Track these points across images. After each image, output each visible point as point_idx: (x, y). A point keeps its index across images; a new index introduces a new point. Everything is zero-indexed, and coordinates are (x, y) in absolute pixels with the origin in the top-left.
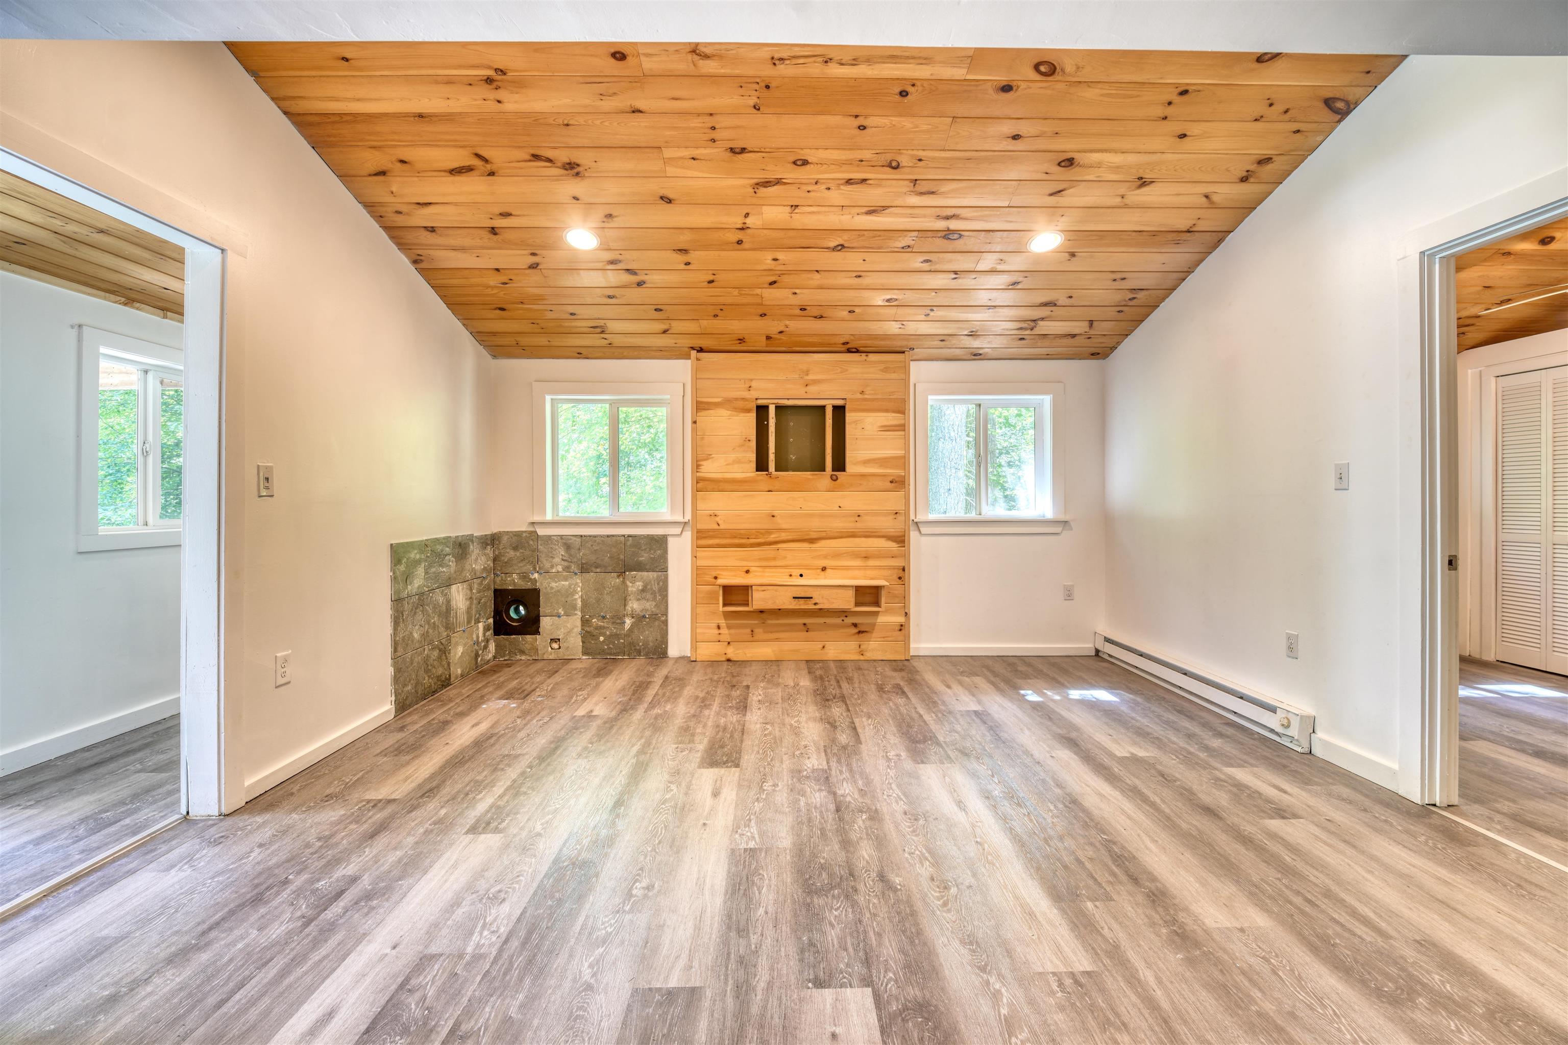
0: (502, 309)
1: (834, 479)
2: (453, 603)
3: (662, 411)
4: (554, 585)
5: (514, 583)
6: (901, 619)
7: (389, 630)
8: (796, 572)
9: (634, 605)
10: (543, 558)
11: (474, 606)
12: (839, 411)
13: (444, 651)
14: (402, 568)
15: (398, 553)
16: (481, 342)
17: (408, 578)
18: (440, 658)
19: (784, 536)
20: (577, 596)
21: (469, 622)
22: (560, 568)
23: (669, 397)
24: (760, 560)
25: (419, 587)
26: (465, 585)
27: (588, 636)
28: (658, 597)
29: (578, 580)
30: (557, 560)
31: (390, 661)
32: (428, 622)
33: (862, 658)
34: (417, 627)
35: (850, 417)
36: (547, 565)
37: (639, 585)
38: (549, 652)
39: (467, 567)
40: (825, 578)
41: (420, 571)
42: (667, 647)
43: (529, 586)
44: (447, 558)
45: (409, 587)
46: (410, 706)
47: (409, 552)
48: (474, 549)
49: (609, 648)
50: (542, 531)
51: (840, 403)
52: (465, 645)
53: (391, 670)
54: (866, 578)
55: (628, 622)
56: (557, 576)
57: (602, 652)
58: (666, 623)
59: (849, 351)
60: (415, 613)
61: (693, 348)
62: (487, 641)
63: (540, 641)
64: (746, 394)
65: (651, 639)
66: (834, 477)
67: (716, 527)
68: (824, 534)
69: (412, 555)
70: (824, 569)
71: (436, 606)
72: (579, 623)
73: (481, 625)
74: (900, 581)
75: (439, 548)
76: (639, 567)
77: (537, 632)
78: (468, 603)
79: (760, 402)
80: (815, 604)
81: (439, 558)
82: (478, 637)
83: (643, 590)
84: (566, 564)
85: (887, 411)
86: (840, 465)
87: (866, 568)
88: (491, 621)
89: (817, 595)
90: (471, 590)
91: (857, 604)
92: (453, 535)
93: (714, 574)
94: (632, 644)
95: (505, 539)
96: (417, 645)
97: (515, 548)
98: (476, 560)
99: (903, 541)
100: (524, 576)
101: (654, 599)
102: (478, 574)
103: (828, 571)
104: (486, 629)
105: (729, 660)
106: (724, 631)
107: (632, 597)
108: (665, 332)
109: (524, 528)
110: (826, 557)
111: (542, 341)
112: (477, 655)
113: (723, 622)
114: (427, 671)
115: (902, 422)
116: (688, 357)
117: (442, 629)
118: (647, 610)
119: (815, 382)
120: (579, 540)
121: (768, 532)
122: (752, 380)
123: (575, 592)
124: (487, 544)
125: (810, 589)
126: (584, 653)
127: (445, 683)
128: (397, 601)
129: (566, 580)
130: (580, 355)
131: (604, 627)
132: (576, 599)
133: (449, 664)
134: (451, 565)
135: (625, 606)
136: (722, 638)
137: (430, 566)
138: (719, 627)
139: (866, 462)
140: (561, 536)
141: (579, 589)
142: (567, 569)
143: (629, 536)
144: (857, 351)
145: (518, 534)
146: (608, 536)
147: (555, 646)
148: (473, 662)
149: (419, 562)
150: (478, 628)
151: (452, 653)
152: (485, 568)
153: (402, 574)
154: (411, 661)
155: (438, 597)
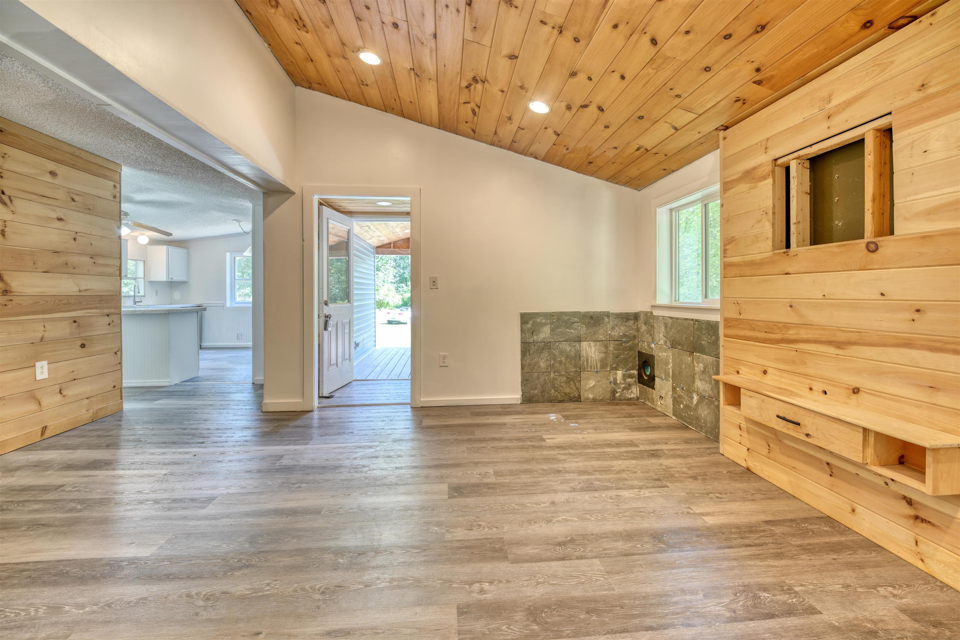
1: (872, 249)
2: (583, 353)
4: (660, 354)
5: (645, 349)
7: (519, 357)
8: (818, 386)
9: (699, 384)
10: (656, 334)
11: (610, 359)
13: (573, 379)
14: (529, 326)
15: (525, 318)
16: (618, 184)
17: (534, 332)
18: (568, 383)
19: (804, 334)
20: (670, 366)
21: (603, 366)
22: (662, 342)
24: (778, 360)
25: (544, 338)
26: (598, 343)
27: (675, 401)
28: (713, 382)
29: (671, 353)
30: (661, 336)
31: (519, 373)
32: (555, 360)
33: (919, 564)
34: (543, 360)
35: (899, 141)
36: (657, 338)
37: (702, 366)
38: (659, 404)
39: (601, 332)
40: (853, 405)
41: (547, 329)
43: (651, 352)
44: (575, 324)
45: (535, 337)
46: (536, 402)
47: (535, 318)
48: (609, 323)
49: (685, 416)
50: (656, 313)
51: (885, 121)
52: (599, 381)
53: (519, 378)
55: (695, 398)
56: (661, 348)
57: (682, 418)
58: (718, 408)
59: (895, 28)
60: (541, 352)
61: (717, 131)
62: (630, 385)
63: (655, 395)
64: (763, 159)
65: (708, 419)
66: (873, 247)
67: (738, 317)
69: (538, 320)
70: (856, 391)
71: (563, 352)
72: (671, 388)
73: (620, 373)
75: (566, 317)
76: (701, 350)
77: (654, 388)
78: (602, 355)
80: (807, 435)
81: (569, 324)
82: (616, 379)
83: (704, 372)
84: (665, 339)
88: (634, 372)
89: (808, 422)
90: (606, 347)
92: (583, 311)
93: (737, 368)
94: (697, 419)
95: (641, 317)
96: (544, 370)
97: (644, 324)
98: (613, 328)
100: (649, 345)
101: (710, 383)
102: (616, 338)
103: (863, 398)
104: (627, 376)
105: (748, 469)
106: (743, 434)
107: (697, 376)
108: (676, 129)
109: (648, 309)
110: (858, 372)
112: (614, 392)
114: (554, 387)
116: (717, 142)
117: (569, 366)
118: (706, 391)
120: (671, 321)
121: (786, 326)
122: (766, 141)
123: (668, 363)
124: (629, 319)
125: (802, 412)
126: (674, 415)
127: (577, 399)
128: (525, 343)
129: (665, 352)
130: (667, 171)
131: (682, 397)
132: (669, 369)
133: (578, 389)
134: (581, 329)
135: (694, 382)
136: (743, 441)
137: (557, 327)
138: (740, 429)
140: (663, 317)
141: (671, 361)
142: (665, 343)
143: (696, 320)
145: (645, 314)
146: (687, 319)
147: (662, 402)
148: (610, 395)
149: (546, 324)
150: (616, 374)
151: (583, 383)
152: (624, 335)
153: (529, 329)
154: (538, 378)
155: (566, 347)
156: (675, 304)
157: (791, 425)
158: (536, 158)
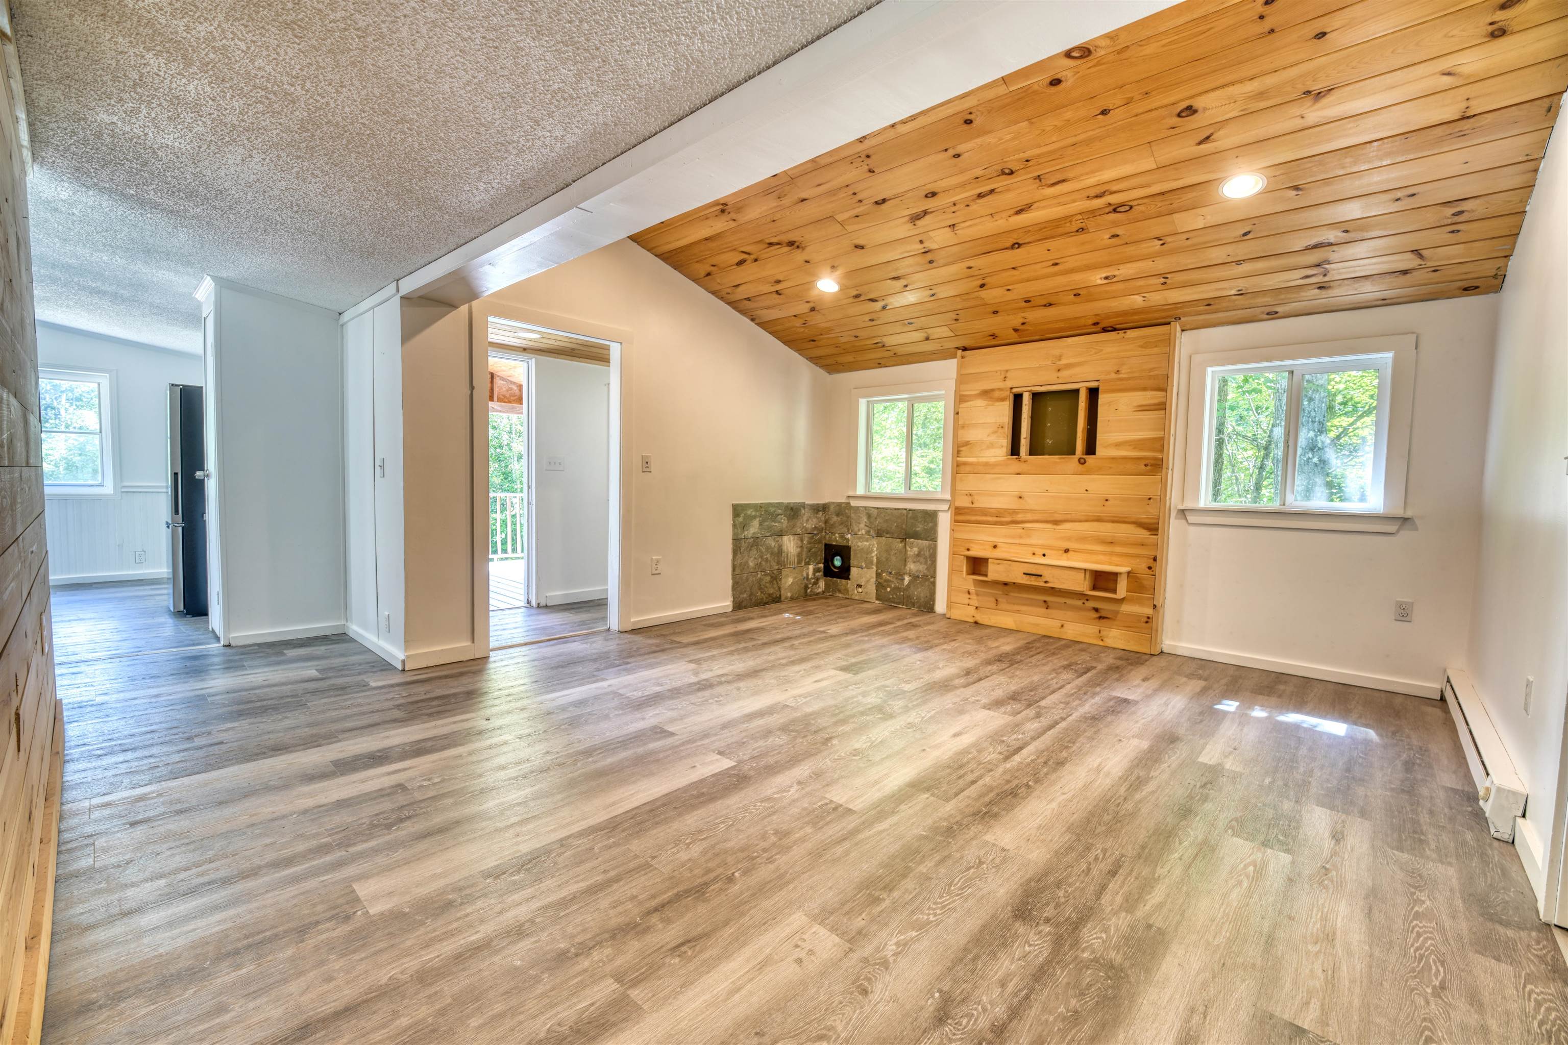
0: (814, 341)
1: (1082, 462)
2: (785, 548)
3: (941, 405)
4: (860, 544)
5: (837, 541)
6: (1149, 611)
7: (731, 557)
8: (1040, 552)
9: (911, 566)
10: (854, 524)
11: (804, 553)
12: (1094, 393)
13: (776, 578)
14: (741, 519)
15: (737, 510)
16: (816, 364)
17: (744, 526)
18: (771, 582)
19: (1029, 516)
20: (873, 554)
21: (799, 562)
22: (863, 532)
23: (943, 392)
24: (1005, 536)
25: (754, 533)
26: (796, 537)
27: (880, 586)
28: (929, 562)
29: (874, 542)
30: (862, 525)
31: (730, 576)
32: (762, 557)
33: (1101, 643)
34: (752, 559)
35: (1102, 399)
36: (856, 529)
37: (916, 550)
38: (856, 593)
39: (799, 524)
40: (1068, 559)
41: (756, 523)
42: (934, 604)
43: (844, 543)
44: (780, 517)
45: (747, 532)
46: (745, 607)
47: (746, 510)
48: (806, 514)
49: (893, 597)
50: (854, 503)
51: (1093, 385)
52: (795, 578)
53: (730, 582)
54: (1110, 564)
55: (907, 579)
56: (861, 538)
57: (889, 600)
58: (934, 584)
59: (1105, 330)
60: (750, 550)
61: (958, 348)
62: (818, 579)
63: (850, 584)
64: (1001, 385)
65: (922, 595)
66: (1082, 461)
67: (971, 505)
68: (1069, 517)
69: (749, 512)
70: (1067, 551)
71: (768, 548)
72: (874, 575)
73: (811, 567)
74: (1150, 572)
75: (772, 510)
76: (916, 536)
77: (848, 578)
78: (799, 550)
79: (1015, 390)
80: (1046, 582)
81: (774, 517)
82: (808, 575)
83: (918, 555)
84: (867, 529)
85: (1145, 389)
86: (1091, 449)
87: (1112, 554)
88: (822, 565)
89: (1047, 574)
90: (802, 541)
91: (1094, 588)
92: (786, 501)
93: (967, 546)
94: (909, 597)
95: (832, 507)
96: (752, 570)
97: (838, 515)
98: (807, 520)
99: (1157, 529)
100: (842, 536)
101: (926, 563)
102: (809, 531)
103: (1070, 553)
104: (816, 570)
105: (976, 623)
106: (974, 597)
107: (910, 560)
108: (927, 339)
109: (843, 500)
110: (1069, 539)
111: (849, 358)
112: (806, 587)
113: (972, 589)
114: (760, 589)
115: (1163, 400)
116: (954, 356)
117: (773, 563)
118: (920, 571)
119: (1069, 366)
120: (876, 511)
121: (1015, 512)
122: (1007, 371)
123: (872, 551)
124: (819, 511)
125: (1041, 567)
126: (877, 599)
127: (777, 600)
128: (736, 540)
129: (867, 541)
130: (880, 365)
131: (890, 581)
132: (871, 557)
133: (779, 588)
134: (784, 522)
135: (905, 565)
136: (972, 602)
137: (765, 520)
138: (969, 593)
139: (1118, 445)
140: (865, 507)
141: (875, 549)
142: (868, 532)
143: (911, 510)
144: (1115, 330)
145: (839, 505)
146: (896, 509)
147: (860, 590)
148: (803, 591)
149: (755, 517)
150: (808, 569)
151: (783, 581)
152: (816, 527)
153: (741, 523)
154: (747, 579)
155: (771, 542)
156: (869, 494)
157: (1033, 578)
158: (753, 320)
